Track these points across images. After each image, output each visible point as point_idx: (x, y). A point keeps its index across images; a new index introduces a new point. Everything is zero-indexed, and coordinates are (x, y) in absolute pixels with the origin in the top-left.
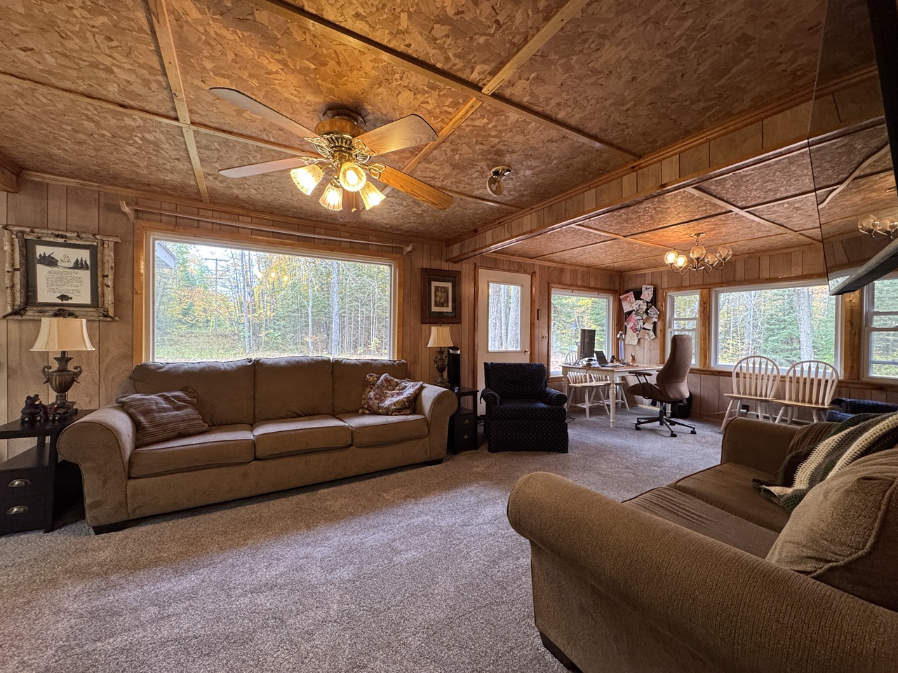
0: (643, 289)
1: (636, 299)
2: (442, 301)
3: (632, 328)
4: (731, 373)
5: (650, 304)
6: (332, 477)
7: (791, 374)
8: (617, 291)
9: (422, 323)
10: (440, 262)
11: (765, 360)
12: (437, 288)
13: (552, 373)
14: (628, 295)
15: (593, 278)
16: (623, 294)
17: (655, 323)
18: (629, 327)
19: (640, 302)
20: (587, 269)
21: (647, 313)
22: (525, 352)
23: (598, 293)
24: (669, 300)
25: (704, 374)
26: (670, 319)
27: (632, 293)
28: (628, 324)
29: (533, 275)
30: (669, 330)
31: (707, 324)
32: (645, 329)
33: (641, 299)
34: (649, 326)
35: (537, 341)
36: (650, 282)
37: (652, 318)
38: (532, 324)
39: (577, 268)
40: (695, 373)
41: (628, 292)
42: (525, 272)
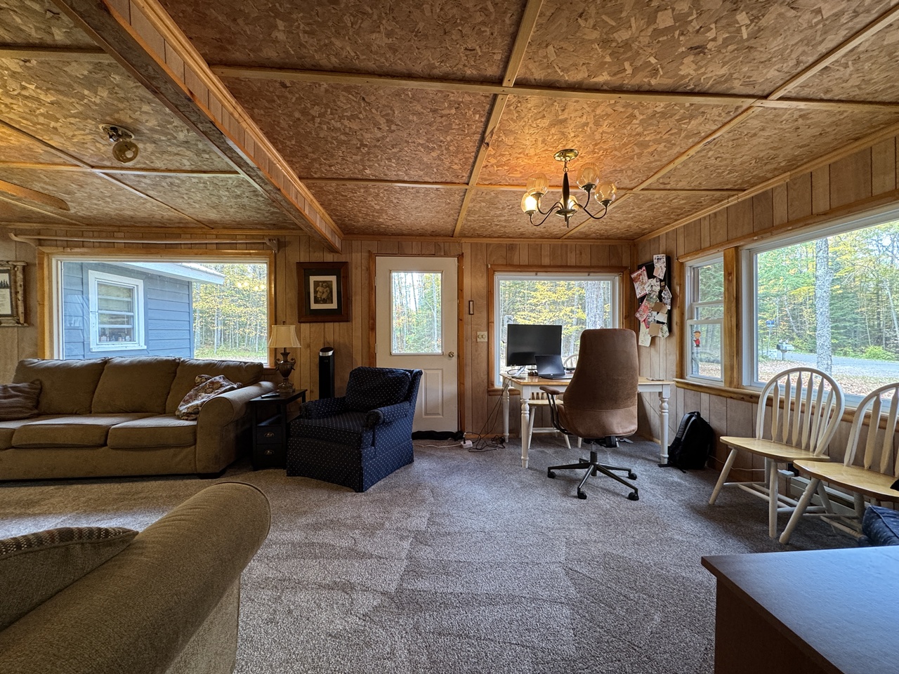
0: (655, 261)
1: (649, 278)
2: (324, 296)
3: (644, 321)
4: (757, 397)
5: (663, 284)
6: (82, 474)
7: (869, 408)
8: (626, 268)
9: (300, 322)
10: (321, 254)
11: (820, 378)
12: (317, 284)
13: (498, 384)
14: (639, 272)
15: (574, 253)
16: (634, 272)
17: (670, 313)
18: (642, 320)
19: (653, 281)
20: (559, 242)
21: (660, 297)
22: (451, 355)
23: (587, 274)
24: (688, 275)
25: (731, 398)
26: (691, 304)
27: (644, 268)
28: (641, 315)
29: (460, 257)
30: (688, 323)
31: (734, 309)
32: (658, 322)
33: (654, 277)
34: (663, 317)
35: (469, 341)
36: (662, 248)
37: (665, 304)
38: (460, 320)
39: (539, 241)
40: (719, 395)
41: (640, 267)
42: (446, 255)
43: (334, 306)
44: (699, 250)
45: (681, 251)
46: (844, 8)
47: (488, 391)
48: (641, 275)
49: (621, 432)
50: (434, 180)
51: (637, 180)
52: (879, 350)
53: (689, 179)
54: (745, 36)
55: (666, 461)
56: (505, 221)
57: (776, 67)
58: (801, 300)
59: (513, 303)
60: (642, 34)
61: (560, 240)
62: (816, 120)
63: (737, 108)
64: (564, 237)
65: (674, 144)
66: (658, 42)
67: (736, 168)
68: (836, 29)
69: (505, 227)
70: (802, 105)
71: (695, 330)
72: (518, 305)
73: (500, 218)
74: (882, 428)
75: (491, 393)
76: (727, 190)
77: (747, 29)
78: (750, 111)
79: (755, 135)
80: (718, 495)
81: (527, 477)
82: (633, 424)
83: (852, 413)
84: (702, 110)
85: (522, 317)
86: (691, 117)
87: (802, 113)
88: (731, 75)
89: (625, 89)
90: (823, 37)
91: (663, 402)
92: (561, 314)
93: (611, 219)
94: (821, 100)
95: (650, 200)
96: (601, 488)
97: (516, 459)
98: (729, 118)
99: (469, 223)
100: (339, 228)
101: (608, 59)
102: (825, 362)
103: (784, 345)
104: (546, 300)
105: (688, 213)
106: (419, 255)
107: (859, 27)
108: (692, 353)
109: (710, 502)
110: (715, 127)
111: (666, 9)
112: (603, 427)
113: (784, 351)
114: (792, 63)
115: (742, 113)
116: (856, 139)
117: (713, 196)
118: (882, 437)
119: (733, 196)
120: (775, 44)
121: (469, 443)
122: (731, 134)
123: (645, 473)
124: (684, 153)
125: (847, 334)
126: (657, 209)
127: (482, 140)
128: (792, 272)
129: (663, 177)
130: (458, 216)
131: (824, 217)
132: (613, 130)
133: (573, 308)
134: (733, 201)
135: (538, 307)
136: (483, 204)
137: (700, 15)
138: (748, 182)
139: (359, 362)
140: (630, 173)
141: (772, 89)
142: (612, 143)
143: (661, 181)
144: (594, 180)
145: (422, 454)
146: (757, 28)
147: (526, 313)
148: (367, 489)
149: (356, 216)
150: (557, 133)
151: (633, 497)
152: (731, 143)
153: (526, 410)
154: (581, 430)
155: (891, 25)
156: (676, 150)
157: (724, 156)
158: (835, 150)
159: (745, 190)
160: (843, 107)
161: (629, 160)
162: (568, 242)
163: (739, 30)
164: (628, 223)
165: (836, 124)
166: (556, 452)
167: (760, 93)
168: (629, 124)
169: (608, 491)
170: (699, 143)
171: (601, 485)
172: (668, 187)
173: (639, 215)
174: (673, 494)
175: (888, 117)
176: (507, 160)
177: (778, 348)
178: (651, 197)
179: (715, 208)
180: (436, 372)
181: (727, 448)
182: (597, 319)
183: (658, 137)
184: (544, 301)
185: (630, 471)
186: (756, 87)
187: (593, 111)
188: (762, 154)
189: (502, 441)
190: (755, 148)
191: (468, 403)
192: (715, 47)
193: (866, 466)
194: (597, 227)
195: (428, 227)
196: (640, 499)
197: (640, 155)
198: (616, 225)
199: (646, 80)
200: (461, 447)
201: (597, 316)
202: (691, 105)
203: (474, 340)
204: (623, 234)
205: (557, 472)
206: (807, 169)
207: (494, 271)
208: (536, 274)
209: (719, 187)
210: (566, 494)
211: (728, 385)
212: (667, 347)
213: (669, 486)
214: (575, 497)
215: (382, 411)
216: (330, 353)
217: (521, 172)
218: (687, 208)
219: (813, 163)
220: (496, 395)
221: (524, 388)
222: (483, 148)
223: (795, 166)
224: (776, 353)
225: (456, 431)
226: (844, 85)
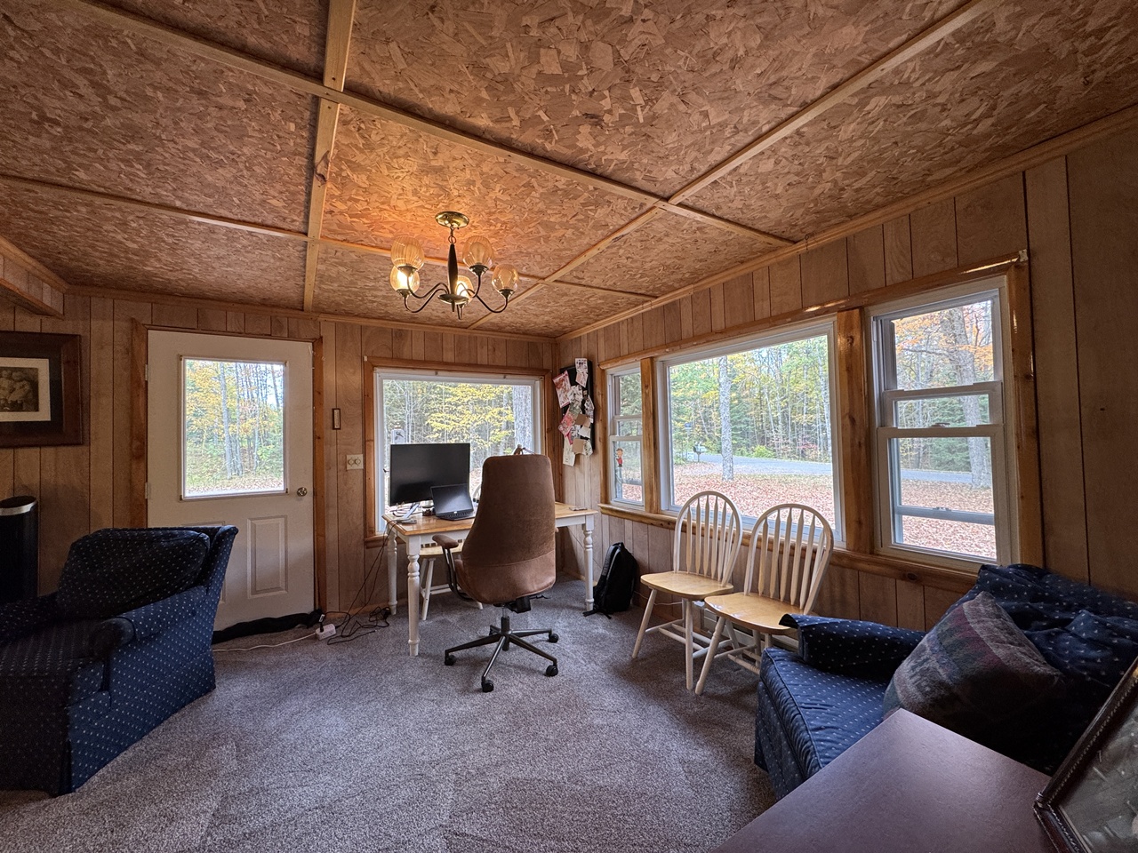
0: (577, 365)
1: (572, 385)
2: (17, 398)
3: (568, 435)
4: (674, 523)
5: (585, 392)
7: (760, 532)
8: (547, 371)
10: (9, 316)
11: (723, 504)
13: (381, 530)
14: (562, 377)
15: (485, 348)
16: (555, 376)
17: (593, 427)
18: (565, 433)
19: (576, 389)
20: (467, 333)
21: (583, 408)
22: (301, 493)
23: (502, 376)
24: (609, 383)
25: (652, 524)
26: (613, 417)
27: (566, 372)
28: (565, 429)
29: (318, 342)
30: (611, 439)
31: (651, 425)
32: (582, 437)
33: (577, 384)
34: (586, 432)
35: (333, 471)
36: (584, 352)
37: (588, 416)
38: (317, 438)
39: (440, 329)
40: (641, 522)
41: (562, 371)
42: (292, 337)
43: (44, 414)
44: (618, 357)
45: (602, 358)
46: (726, 120)
47: (366, 543)
48: (563, 380)
49: (536, 588)
50: (239, 217)
51: (548, 268)
52: (763, 449)
53: (603, 277)
54: (641, 121)
55: (591, 608)
56: (384, 297)
57: (673, 168)
58: (710, 403)
59: (428, 401)
60: (525, 72)
61: (467, 330)
62: (710, 236)
63: (642, 205)
64: (473, 327)
65: (583, 233)
66: (547, 92)
67: (647, 273)
68: (721, 141)
69: (386, 305)
70: (698, 217)
71: (618, 447)
72: (433, 404)
73: (375, 293)
74: (770, 550)
75: (369, 545)
76: (641, 294)
77: (642, 111)
78: (654, 211)
79: (660, 239)
80: (641, 643)
81: (413, 673)
82: (550, 574)
83: (747, 537)
84: (607, 198)
85: (439, 420)
86: (597, 205)
87: (699, 225)
88: (632, 163)
89: (514, 146)
90: (711, 147)
91: (586, 535)
92: (488, 417)
93: (525, 311)
94: (713, 216)
95: (566, 295)
96: (515, 666)
97: (402, 642)
98: (635, 215)
99: (326, 294)
100: (53, 271)
101: (484, 94)
102: (728, 464)
103: (699, 447)
104: (469, 398)
105: (607, 314)
106: (239, 334)
107: (740, 145)
108: (616, 471)
109: (634, 655)
110: (623, 223)
111: (549, 47)
112: (514, 586)
113: (699, 453)
114: (687, 167)
115: (647, 211)
116: (742, 262)
117: (629, 299)
118: (770, 558)
119: (647, 301)
120: (671, 139)
121: (330, 629)
122: (639, 234)
123: (568, 630)
124: (595, 245)
125: (743, 435)
126: (574, 305)
127: (312, 168)
128: (703, 376)
129: (576, 269)
130: (304, 280)
131: (722, 336)
132: (509, 198)
133: (502, 409)
134: (647, 307)
135: (459, 408)
136: (342, 269)
137: (591, 72)
138: (659, 289)
139: (106, 518)
140: (538, 258)
141: (672, 192)
142: (511, 216)
143: (575, 274)
144: (485, 259)
145: (237, 668)
146: (651, 113)
147: (444, 414)
148: (81, 782)
149: (85, 254)
150: (432, 185)
151: (552, 672)
152: (639, 244)
153: (414, 572)
154: (484, 595)
155: (762, 153)
156: (585, 241)
157: (636, 257)
158: (727, 270)
159: (657, 297)
160: (731, 228)
161: (535, 242)
162: (478, 334)
163: (634, 109)
164: (546, 318)
165: (725, 243)
166: (462, 619)
167: (661, 193)
168: (528, 195)
169: (522, 668)
170: (608, 237)
171: (515, 662)
172: (583, 282)
173: (557, 310)
174: (597, 653)
175: (762, 246)
176: (364, 210)
177: (695, 450)
178: (566, 291)
179: (632, 312)
180: (271, 521)
181: (647, 589)
182: (526, 425)
183: (565, 220)
184: (466, 400)
185: (550, 632)
186: (658, 185)
187: (477, 166)
188: (669, 262)
189: (386, 614)
190: (662, 254)
191: (332, 564)
192: (612, 123)
193: (760, 592)
194: (510, 319)
195: (252, 291)
196: (560, 673)
197: (547, 239)
198: (534, 319)
199: (540, 141)
200: (316, 638)
201: (527, 421)
202: (595, 189)
203: (341, 467)
204: (542, 330)
205: (456, 654)
206: (706, 284)
207: (374, 366)
208: (436, 374)
209: (633, 291)
210: (466, 690)
211: (648, 510)
212: (591, 465)
213: (595, 642)
214: (478, 691)
215: (129, 620)
216: (27, 508)
217: (391, 232)
218: (606, 308)
219: (711, 279)
220: (377, 547)
221: (411, 539)
222: (316, 183)
223: (696, 280)
224: (692, 456)
225: (313, 610)
226: (730, 204)
